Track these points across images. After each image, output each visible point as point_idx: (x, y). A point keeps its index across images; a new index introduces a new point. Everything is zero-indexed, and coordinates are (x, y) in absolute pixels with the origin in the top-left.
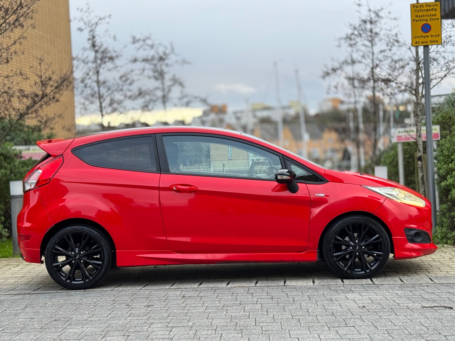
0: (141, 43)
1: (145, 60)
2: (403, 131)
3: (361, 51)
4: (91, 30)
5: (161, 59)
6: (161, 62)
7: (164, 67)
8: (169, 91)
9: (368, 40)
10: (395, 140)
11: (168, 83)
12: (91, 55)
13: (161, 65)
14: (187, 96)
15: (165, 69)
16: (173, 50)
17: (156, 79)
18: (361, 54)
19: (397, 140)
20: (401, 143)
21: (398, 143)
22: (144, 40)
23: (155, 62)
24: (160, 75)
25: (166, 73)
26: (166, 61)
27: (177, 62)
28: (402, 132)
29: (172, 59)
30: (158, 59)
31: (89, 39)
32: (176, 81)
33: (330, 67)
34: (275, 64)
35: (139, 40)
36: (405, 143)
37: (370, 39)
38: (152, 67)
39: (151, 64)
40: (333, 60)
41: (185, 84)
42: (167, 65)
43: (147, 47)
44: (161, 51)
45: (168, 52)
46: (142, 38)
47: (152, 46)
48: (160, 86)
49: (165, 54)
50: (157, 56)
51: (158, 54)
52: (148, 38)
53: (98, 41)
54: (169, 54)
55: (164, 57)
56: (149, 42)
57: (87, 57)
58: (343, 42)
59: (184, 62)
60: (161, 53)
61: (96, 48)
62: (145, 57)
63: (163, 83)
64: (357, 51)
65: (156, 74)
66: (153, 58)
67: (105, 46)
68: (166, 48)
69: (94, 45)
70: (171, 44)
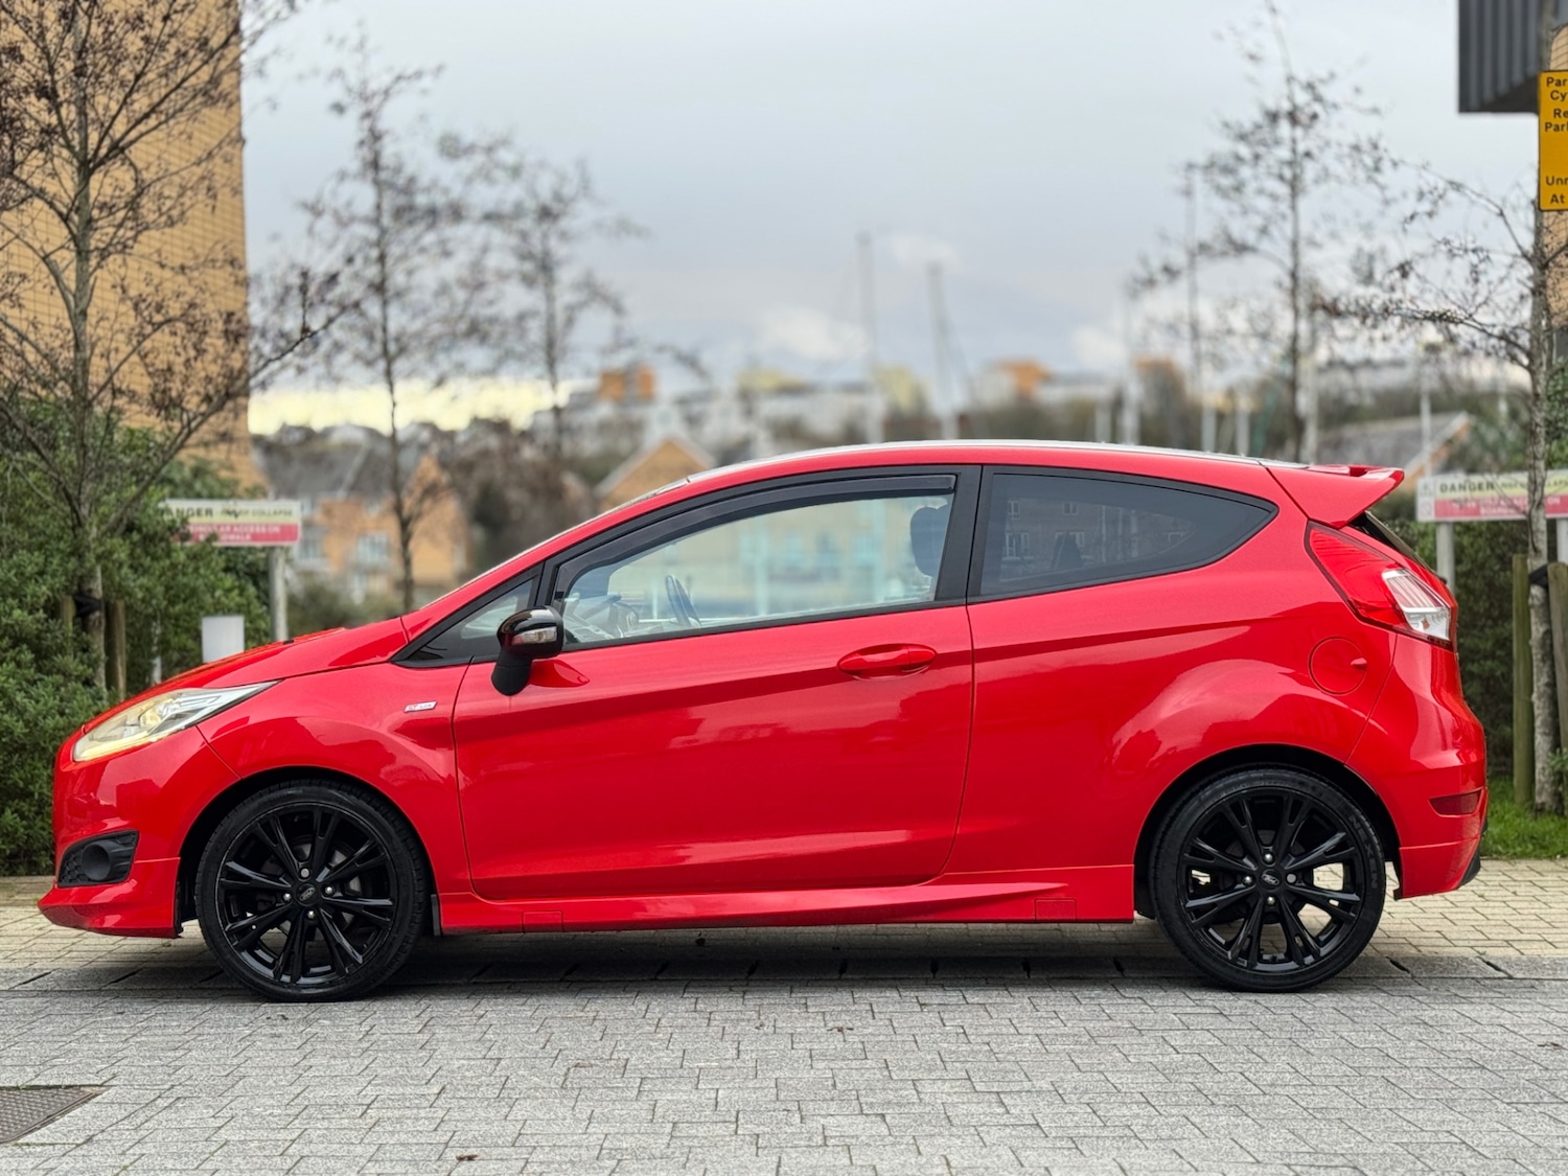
0: (479, 159)
1: (491, 217)
2: (1457, 486)
3: (1257, 212)
4: (368, 115)
5: (546, 214)
6: (545, 226)
7: (553, 243)
8: (570, 322)
9: (1281, 178)
10: (1429, 513)
11: (565, 297)
12: (363, 197)
13: (545, 236)
14: (631, 343)
15: (559, 249)
16: (586, 186)
17: (528, 281)
18: (1258, 221)
19: (1437, 514)
20: (1447, 523)
21: (1438, 524)
22: (490, 150)
23: (527, 223)
24: (543, 269)
25: (559, 263)
26: (564, 223)
27: (598, 226)
28: (1453, 488)
29: (581, 216)
30: (535, 216)
31: (362, 143)
32: (594, 292)
33: (1156, 264)
34: (864, 240)
35: (470, 149)
36: (1459, 523)
37: (1288, 173)
38: (513, 241)
39: (510, 232)
40: (1164, 237)
41: (628, 302)
42: (564, 236)
43: (499, 174)
44: (545, 187)
45: (568, 190)
46: (484, 141)
47: (516, 172)
48: (542, 306)
49: (558, 197)
50: (531, 205)
51: (534, 194)
52: (505, 142)
53: (389, 151)
54: (573, 199)
55: (555, 207)
56: (506, 156)
57: (349, 204)
58: (1198, 178)
59: (624, 227)
60: (545, 195)
61: (383, 175)
62: (490, 206)
63: (550, 299)
64: (1245, 212)
65: (528, 267)
66: (518, 211)
67: (409, 170)
68: (563, 178)
69: (375, 164)
70: (581, 165)
